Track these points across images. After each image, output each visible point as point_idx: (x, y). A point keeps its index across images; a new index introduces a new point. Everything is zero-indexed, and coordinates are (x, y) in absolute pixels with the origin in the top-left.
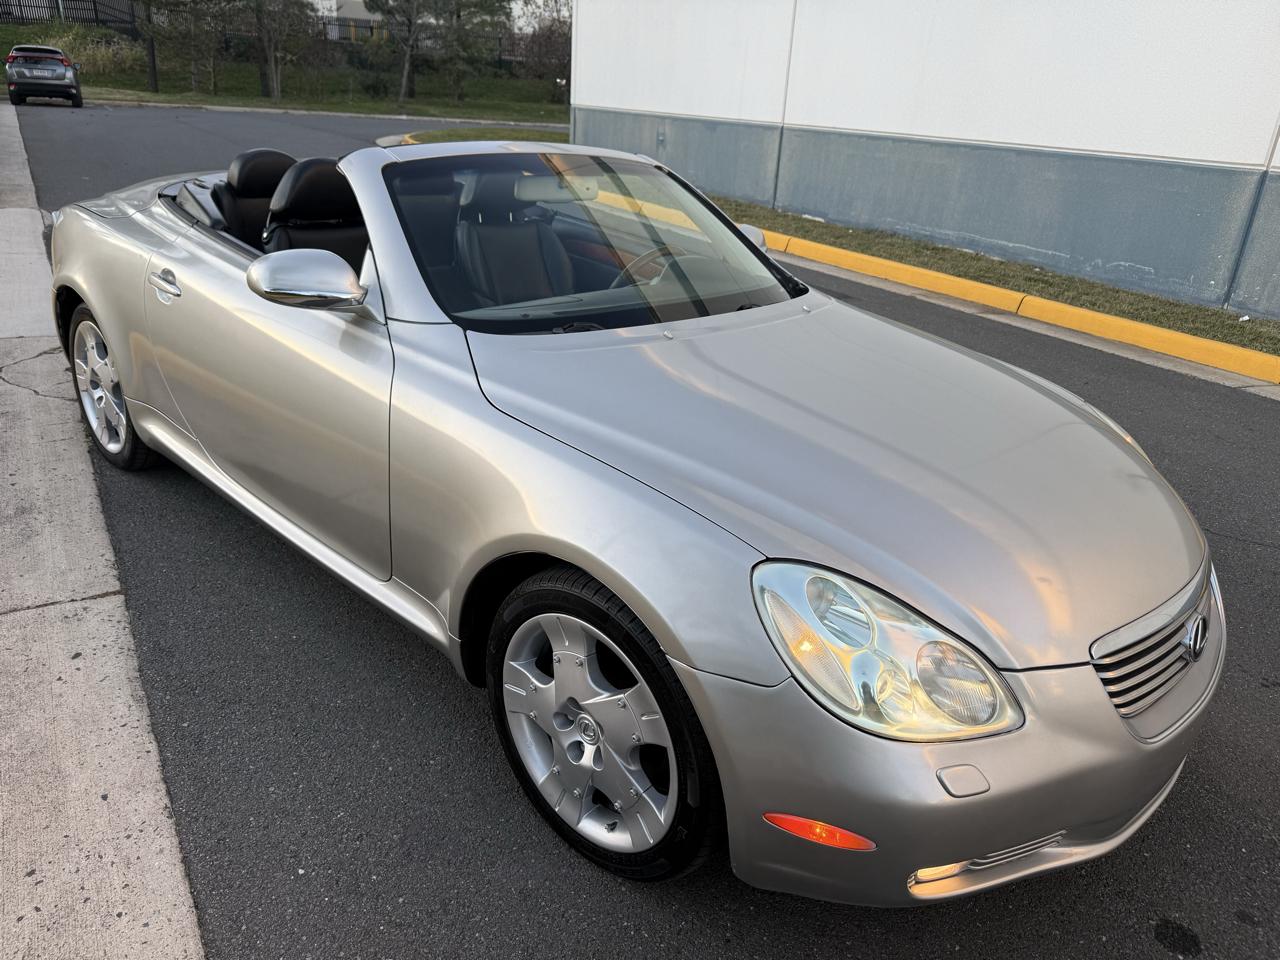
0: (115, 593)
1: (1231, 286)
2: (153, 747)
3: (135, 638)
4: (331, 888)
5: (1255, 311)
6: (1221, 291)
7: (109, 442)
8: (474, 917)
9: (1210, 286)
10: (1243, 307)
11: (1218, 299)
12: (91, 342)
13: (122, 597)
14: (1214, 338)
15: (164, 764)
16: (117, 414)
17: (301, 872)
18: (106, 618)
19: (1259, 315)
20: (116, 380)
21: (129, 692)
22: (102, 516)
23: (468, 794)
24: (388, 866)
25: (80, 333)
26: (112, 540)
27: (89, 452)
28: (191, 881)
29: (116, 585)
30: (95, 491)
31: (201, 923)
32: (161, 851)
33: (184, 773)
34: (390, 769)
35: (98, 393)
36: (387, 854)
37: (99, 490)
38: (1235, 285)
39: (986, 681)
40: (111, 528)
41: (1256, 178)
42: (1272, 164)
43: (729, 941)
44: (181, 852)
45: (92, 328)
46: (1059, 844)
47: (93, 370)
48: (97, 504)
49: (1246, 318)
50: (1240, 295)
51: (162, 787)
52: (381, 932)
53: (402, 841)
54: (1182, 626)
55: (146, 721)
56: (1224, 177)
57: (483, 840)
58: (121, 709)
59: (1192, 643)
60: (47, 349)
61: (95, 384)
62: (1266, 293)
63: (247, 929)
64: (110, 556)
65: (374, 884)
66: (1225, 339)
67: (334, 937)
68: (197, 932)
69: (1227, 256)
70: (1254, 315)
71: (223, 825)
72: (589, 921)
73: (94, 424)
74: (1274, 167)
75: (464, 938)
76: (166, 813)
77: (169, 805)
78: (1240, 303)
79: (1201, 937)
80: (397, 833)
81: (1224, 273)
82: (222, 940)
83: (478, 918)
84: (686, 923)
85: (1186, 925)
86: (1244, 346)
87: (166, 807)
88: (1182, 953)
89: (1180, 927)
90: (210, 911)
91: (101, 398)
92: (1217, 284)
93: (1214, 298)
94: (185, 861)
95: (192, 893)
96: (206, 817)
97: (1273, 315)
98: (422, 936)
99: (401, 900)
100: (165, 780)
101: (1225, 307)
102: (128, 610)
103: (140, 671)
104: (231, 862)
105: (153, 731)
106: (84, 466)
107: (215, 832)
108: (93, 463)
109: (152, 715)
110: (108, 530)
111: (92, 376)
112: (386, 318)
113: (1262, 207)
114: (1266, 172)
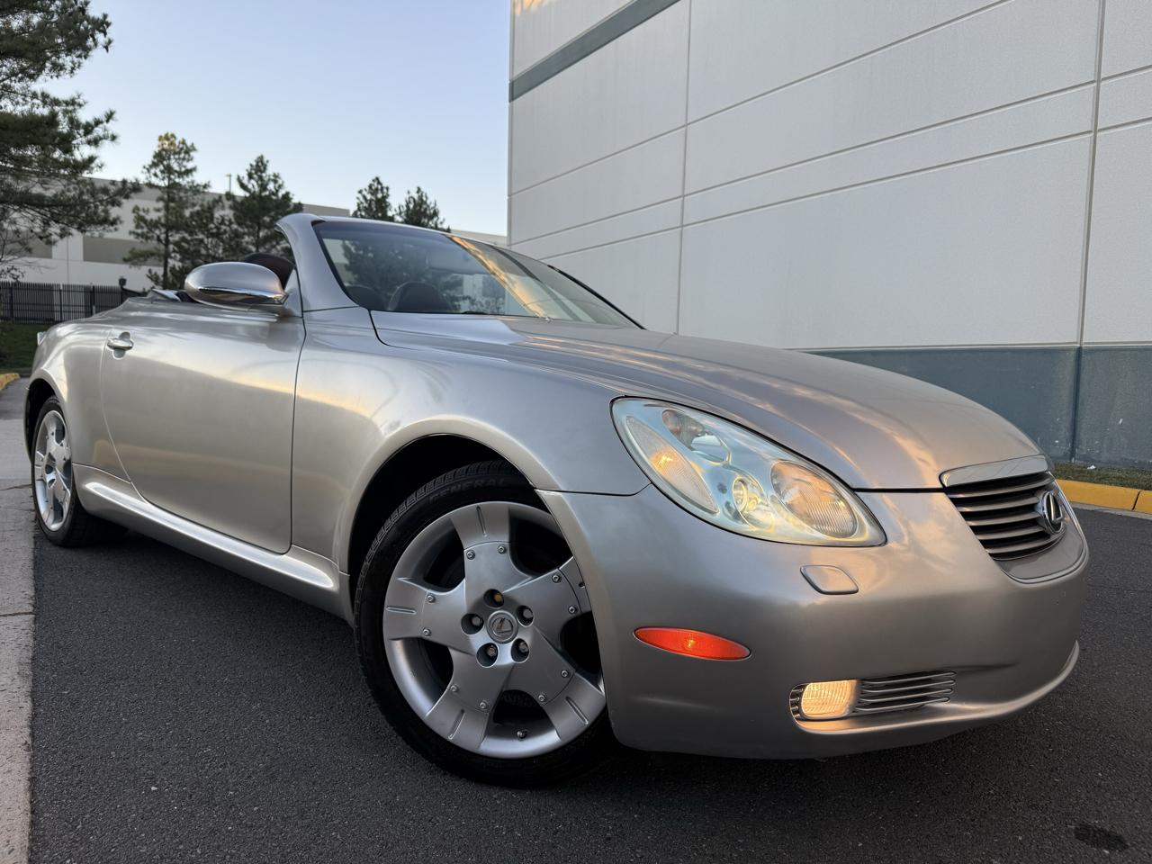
0: (26, 614)
1: (1073, 443)
2: (28, 706)
3: (35, 639)
4: (183, 800)
5: (1099, 462)
6: (1066, 448)
7: (53, 523)
8: (332, 821)
9: (1056, 444)
10: (1088, 459)
11: (1065, 454)
12: (52, 429)
13: (33, 616)
14: (1067, 479)
15: (34, 717)
16: (65, 490)
17: (153, 788)
18: (11, 627)
19: (1102, 465)
20: (68, 458)
21: (18, 670)
22: (31, 571)
23: (344, 738)
24: (247, 786)
25: (44, 425)
26: (35, 585)
27: (34, 537)
28: (33, 794)
29: (31, 609)
30: (31, 556)
31: (33, 824)
32: (9, 772)
33: (53, 722)
34: (267, 721)
35: (49, 477)
36: (249, 777)
37: (35, 557)
38: (1076, 442)
39: (841, 498)
40: (37, 578)
41: (1073, 353)
42: (1084, 341)
43: (609, 839)
44: (30, 773)
45: (56, 416)
46: (949, 699)
47: (50, 454)
48: (30, 564)
49: (1093, 467)
50: (1083, 449)
51: (28, 731)
52: (229, 831)
53: (267, 769)
54: (1032, 493)
55: (27, 687)
56: (1049, 354)
57: (353, 768)
58: (5, 680)
59: (1045, 511)
60: (18, 485)
61: (49, 469)
62: (1104, 446)
63: (83, 828)
64: (31, 592)
65: (230, 798)
66: (1076, 479)
67: (176, 835)
68: (27, 829)
69: (1064, 418)
70: (1100, 465)
71: (81, 757)
72: (458, 824)
73: (43, 508)
74: (1085, 343)
75: (318, 836)
76: (25, 747)
77: (30, 742)
78: (1084, 456)
79: (1126, 837)
80: (263, 763)
81: (1065, 432)
82: (52, 836)
83: (338, 821)
84: (564, 826)
85: (1108, 830)
86: (1094, 483)
87: (26, 743)
88: (1107, 849)
89: (1102, 830)
90: (46, 815)
91: (52, 481)
92: (1061, 442)
93: (1062, 454)
94: (32, 780)
95: (31, 802)
96: (64, 752)
97: (1116, 463)
98: (273, 834)
99: (256, 809)
100: (31, 727)
101: (1073, 461)
102: (35, 623)
103: (33, 659)
104: (81, 781)
105: (31, 696)
106: (26, 545)
107: (72, 761)
108: (35, 543)
109: (34, 686)
110: (35, 579)
111: (48, 461)
112: (303, 312)
113: (1084, 377)
114: (1080, 349)
